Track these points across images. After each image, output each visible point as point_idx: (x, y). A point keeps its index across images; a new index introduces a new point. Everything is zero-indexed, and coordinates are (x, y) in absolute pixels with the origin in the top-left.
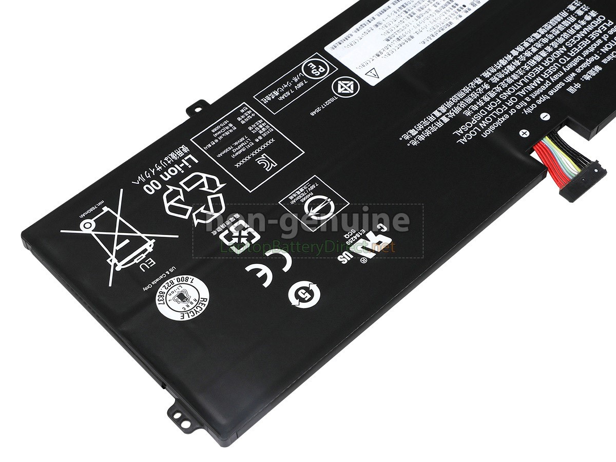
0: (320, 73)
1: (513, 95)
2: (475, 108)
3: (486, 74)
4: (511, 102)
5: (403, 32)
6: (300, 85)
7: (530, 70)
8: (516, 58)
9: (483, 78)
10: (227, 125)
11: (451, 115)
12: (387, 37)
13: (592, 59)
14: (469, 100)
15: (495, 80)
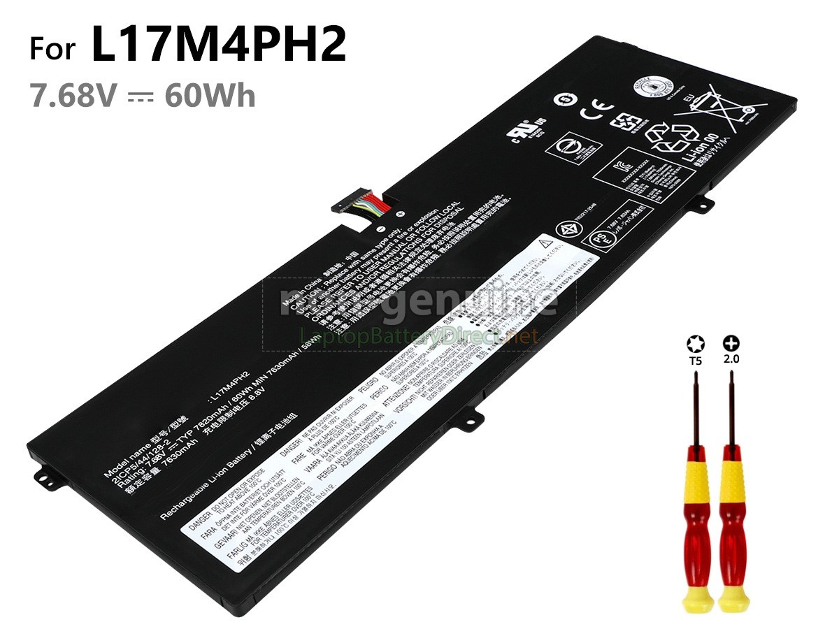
0: (597, 236)
1: (410, 243)
2: (445, 228)
3: (435, 257)
4: (412, 236)
5: (522, 282)
6: (613, 224)
7: (392, 266)
8: (406, 275)
9: (438, 253)
10: (669, 186)
11: (467, 222)
12: (538, 276)
13: (331, 281)
14: (451, 234)
15: (427, 253)
